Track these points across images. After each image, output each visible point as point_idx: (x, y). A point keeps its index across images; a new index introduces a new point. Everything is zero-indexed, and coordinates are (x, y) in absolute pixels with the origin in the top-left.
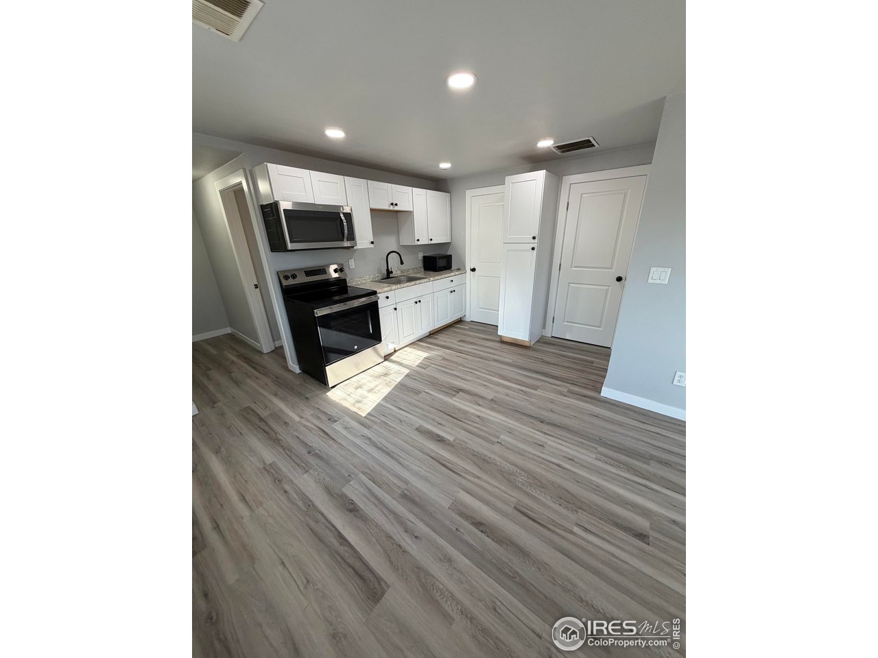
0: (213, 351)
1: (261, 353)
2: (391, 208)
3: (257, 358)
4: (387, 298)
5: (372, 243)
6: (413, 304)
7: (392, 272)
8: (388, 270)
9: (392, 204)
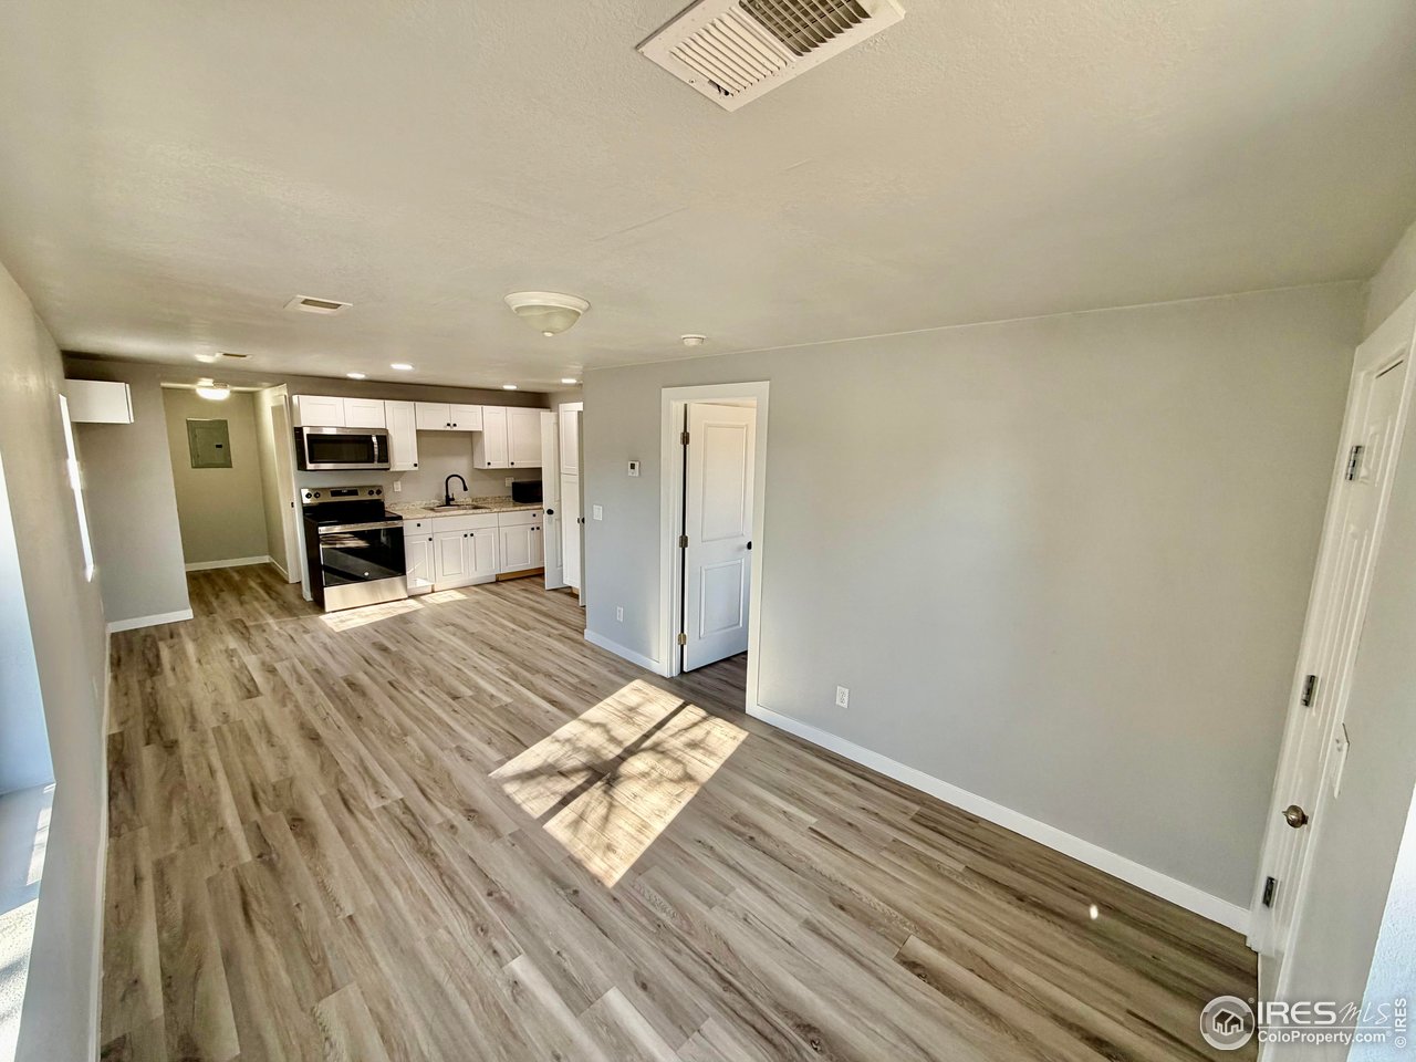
0: (236, 577)
1: (287, 582)
2: (448, 428)
3: (279, 587)
4: (419, 525)
5: (416, 465)
6: (462, 537)
7: (453, 499)
8: (447, 496)
9: (449, 425)
